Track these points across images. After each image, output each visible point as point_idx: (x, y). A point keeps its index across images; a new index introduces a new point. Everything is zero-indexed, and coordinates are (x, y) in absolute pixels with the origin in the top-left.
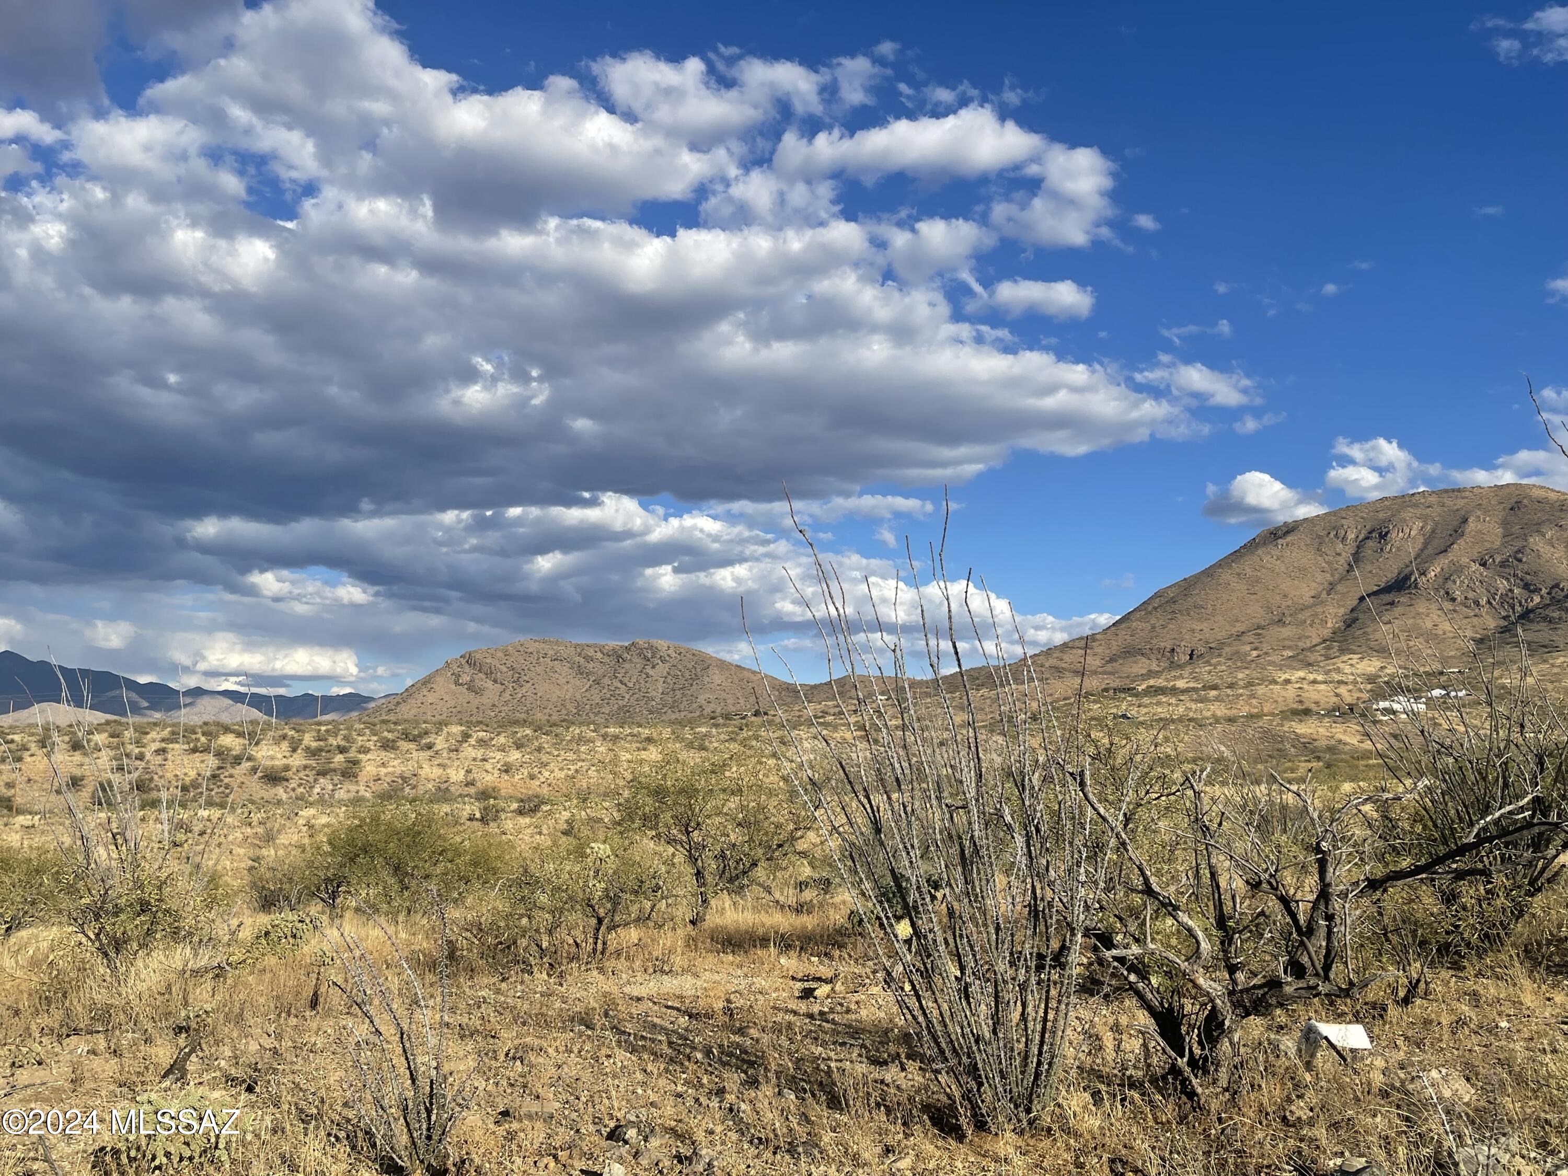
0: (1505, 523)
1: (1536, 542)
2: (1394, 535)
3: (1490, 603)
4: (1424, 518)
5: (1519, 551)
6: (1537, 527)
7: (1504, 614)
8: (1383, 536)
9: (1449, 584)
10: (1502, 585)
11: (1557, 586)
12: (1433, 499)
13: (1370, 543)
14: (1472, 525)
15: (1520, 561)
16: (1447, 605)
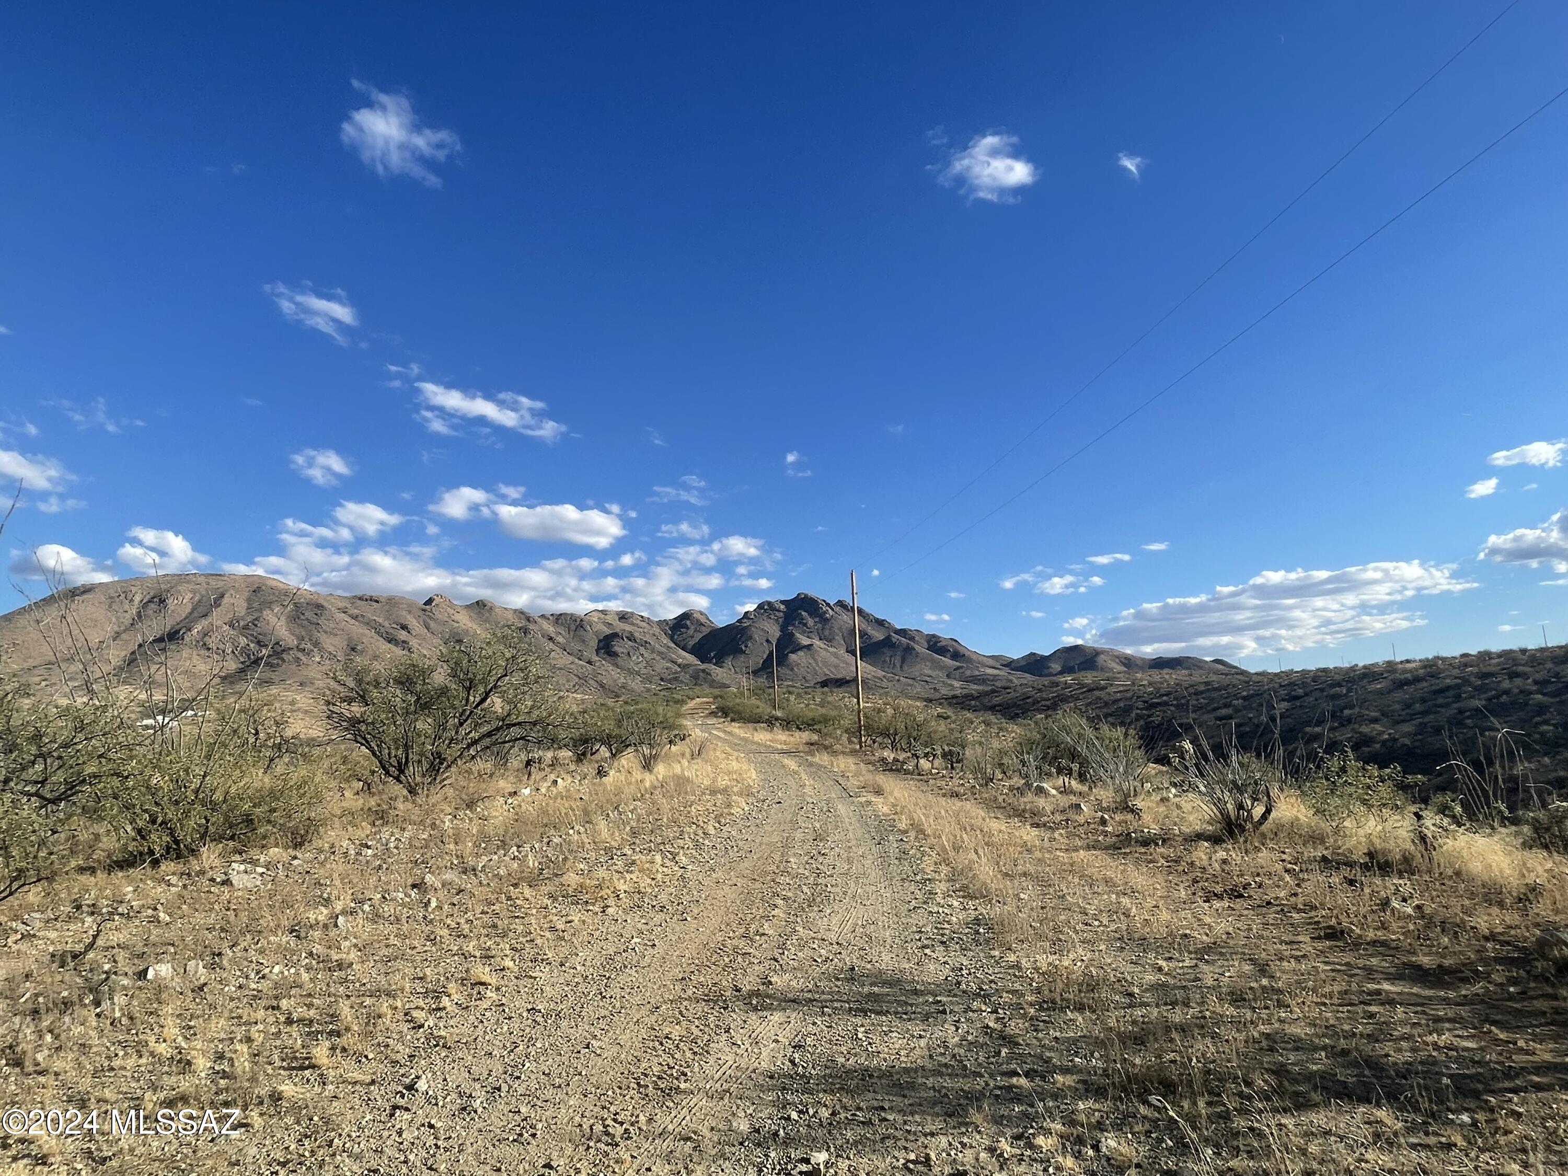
0: (249, 600)
1: (267, 615)
2: (171, 601)
3: (233, 652)
4: (194, 592)
5: (256, 619)
6: (269, 605)
7: (242, 660)
8: (162, 601)
9: (207, 638)
10: (243, 641)
11: (277, 643)
12: (202, 579)
13: (152, 606)
14: (226, 600)
15: (256, 626)
16: (204, 652)
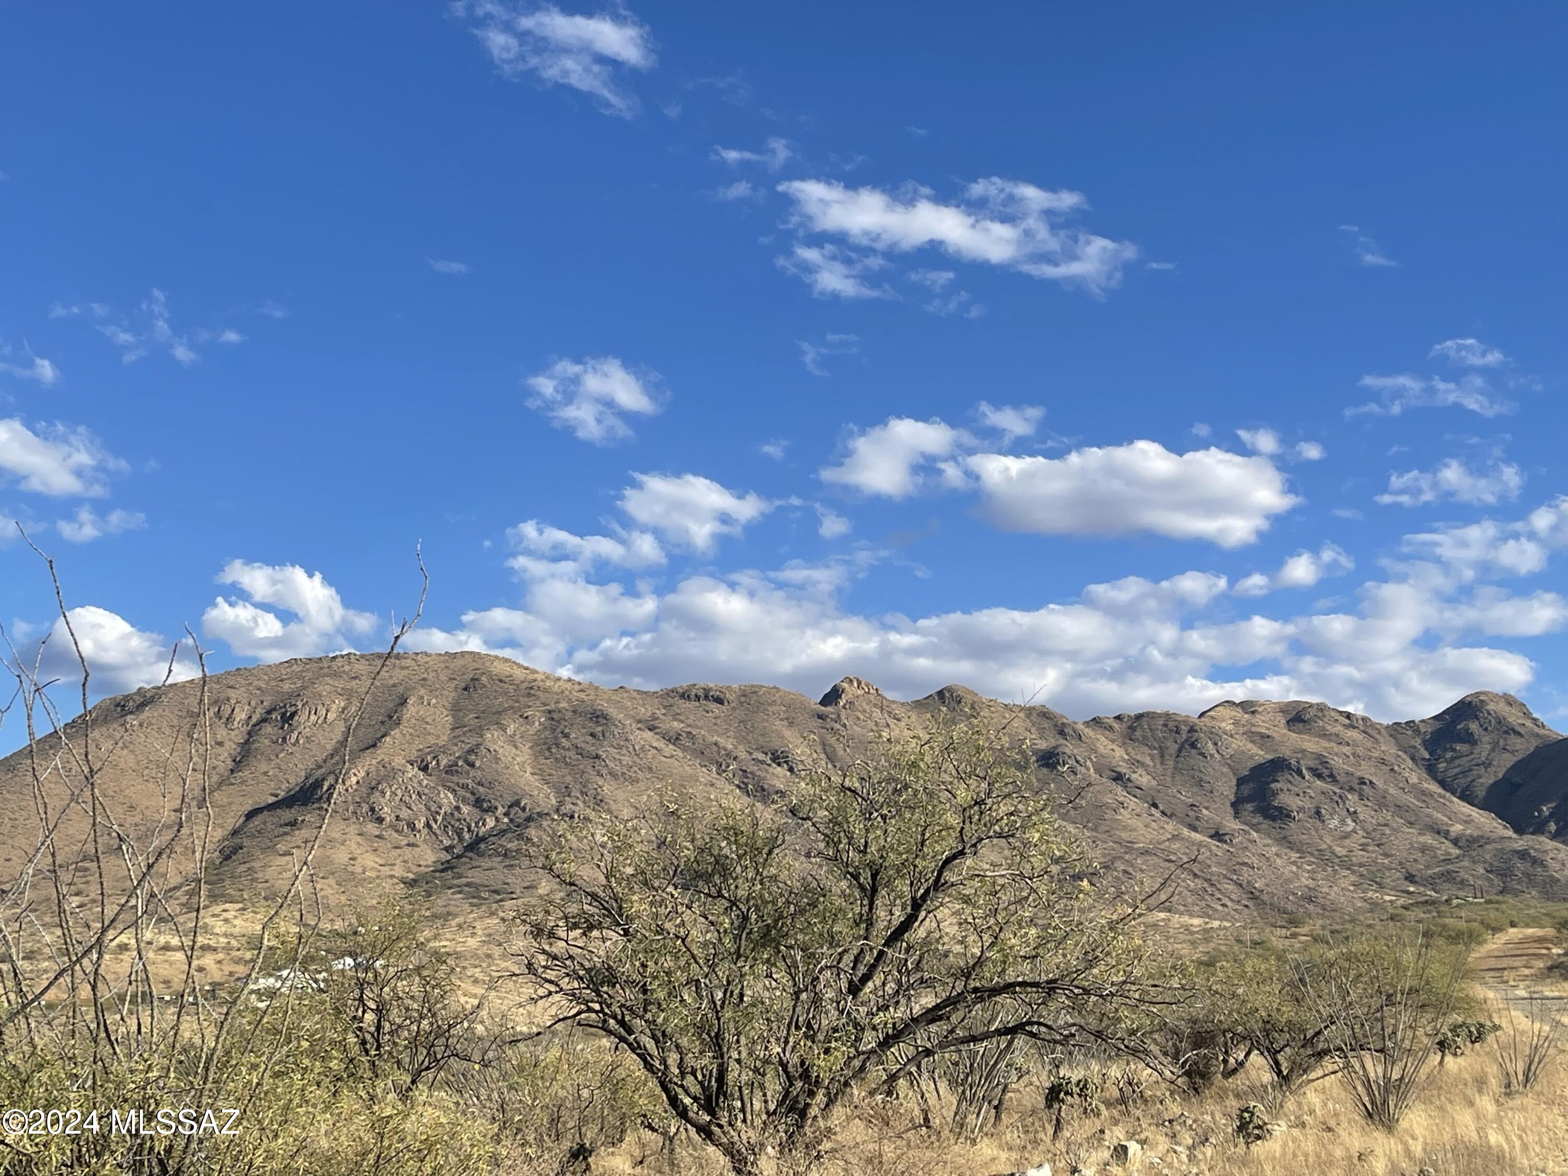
0: (456, 709)
1: (494, 739)
2: (303, 718)
3: (428, 825)
4: (349, 695)
5: (471, 751)
6: (495, 718)
7: (447, 842)
8: (288, 719)
9: (376, 797)
10: (447, 799)
11: (517, 803)
12: (361, 667)
13: (268, 729)
14: (412, 710)
15: (472, 765)
16: (372, 828)
